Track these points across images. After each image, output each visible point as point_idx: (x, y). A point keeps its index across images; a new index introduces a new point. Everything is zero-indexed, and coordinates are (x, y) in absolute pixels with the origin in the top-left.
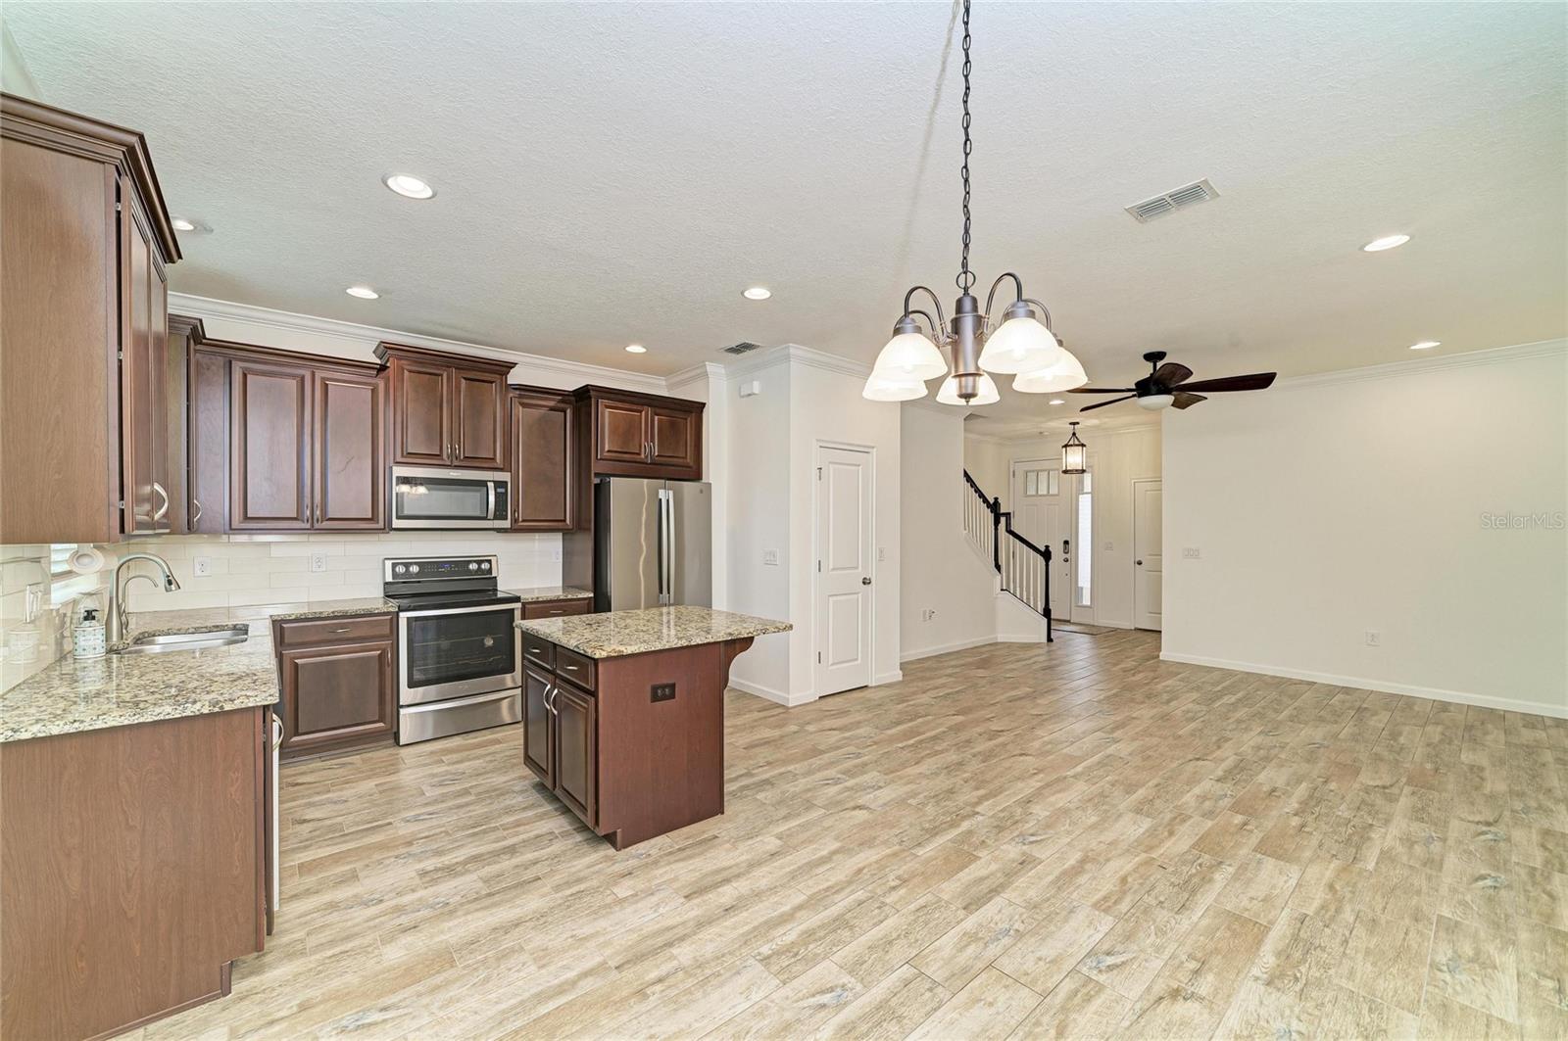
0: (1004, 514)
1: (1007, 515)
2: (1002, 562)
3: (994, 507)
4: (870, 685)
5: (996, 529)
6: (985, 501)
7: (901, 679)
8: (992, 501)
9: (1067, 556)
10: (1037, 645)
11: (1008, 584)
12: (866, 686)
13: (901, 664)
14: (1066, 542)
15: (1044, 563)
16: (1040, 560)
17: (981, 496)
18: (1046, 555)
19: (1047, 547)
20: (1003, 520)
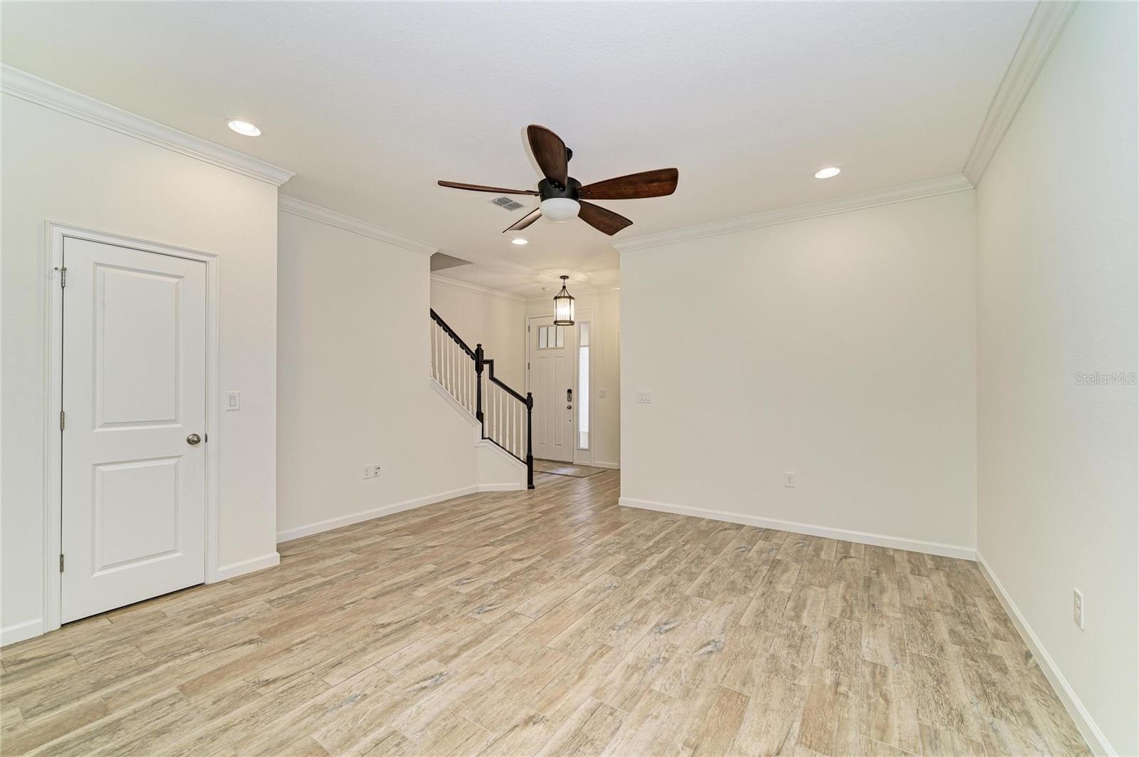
0: (487, 362)
1: (491, 362)
2: (485, 410)
3: (478, 356)
4: (209, 582)
5: (479, 377)
6: (468, 351)
7: (278, 563)
8: (473, 349)
9: (571, 404)
10: (514, 494)
11: (491, 431)
12: (203, 584)
13: (278, 545)
14: (570, 391)
15: (527, 410)
16: (523, 406)
17: (463, 346)
18: (528, 402)
19: (529, 394)
20: (486, 367)
